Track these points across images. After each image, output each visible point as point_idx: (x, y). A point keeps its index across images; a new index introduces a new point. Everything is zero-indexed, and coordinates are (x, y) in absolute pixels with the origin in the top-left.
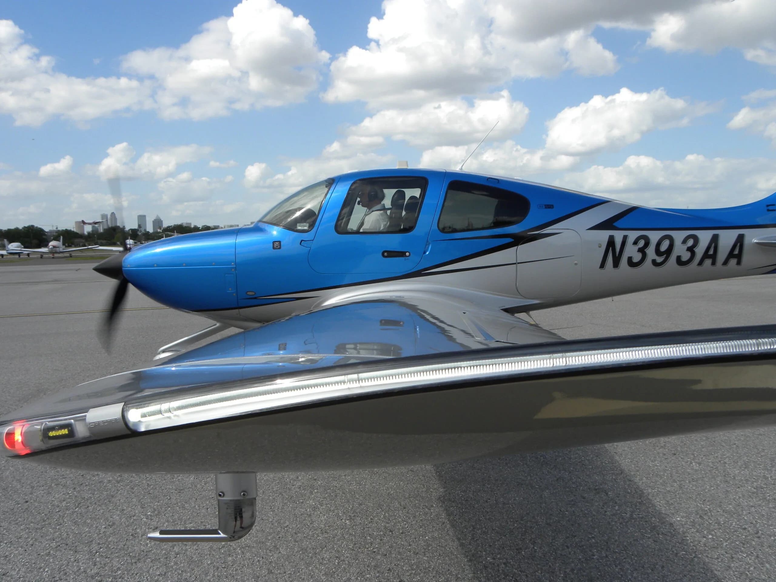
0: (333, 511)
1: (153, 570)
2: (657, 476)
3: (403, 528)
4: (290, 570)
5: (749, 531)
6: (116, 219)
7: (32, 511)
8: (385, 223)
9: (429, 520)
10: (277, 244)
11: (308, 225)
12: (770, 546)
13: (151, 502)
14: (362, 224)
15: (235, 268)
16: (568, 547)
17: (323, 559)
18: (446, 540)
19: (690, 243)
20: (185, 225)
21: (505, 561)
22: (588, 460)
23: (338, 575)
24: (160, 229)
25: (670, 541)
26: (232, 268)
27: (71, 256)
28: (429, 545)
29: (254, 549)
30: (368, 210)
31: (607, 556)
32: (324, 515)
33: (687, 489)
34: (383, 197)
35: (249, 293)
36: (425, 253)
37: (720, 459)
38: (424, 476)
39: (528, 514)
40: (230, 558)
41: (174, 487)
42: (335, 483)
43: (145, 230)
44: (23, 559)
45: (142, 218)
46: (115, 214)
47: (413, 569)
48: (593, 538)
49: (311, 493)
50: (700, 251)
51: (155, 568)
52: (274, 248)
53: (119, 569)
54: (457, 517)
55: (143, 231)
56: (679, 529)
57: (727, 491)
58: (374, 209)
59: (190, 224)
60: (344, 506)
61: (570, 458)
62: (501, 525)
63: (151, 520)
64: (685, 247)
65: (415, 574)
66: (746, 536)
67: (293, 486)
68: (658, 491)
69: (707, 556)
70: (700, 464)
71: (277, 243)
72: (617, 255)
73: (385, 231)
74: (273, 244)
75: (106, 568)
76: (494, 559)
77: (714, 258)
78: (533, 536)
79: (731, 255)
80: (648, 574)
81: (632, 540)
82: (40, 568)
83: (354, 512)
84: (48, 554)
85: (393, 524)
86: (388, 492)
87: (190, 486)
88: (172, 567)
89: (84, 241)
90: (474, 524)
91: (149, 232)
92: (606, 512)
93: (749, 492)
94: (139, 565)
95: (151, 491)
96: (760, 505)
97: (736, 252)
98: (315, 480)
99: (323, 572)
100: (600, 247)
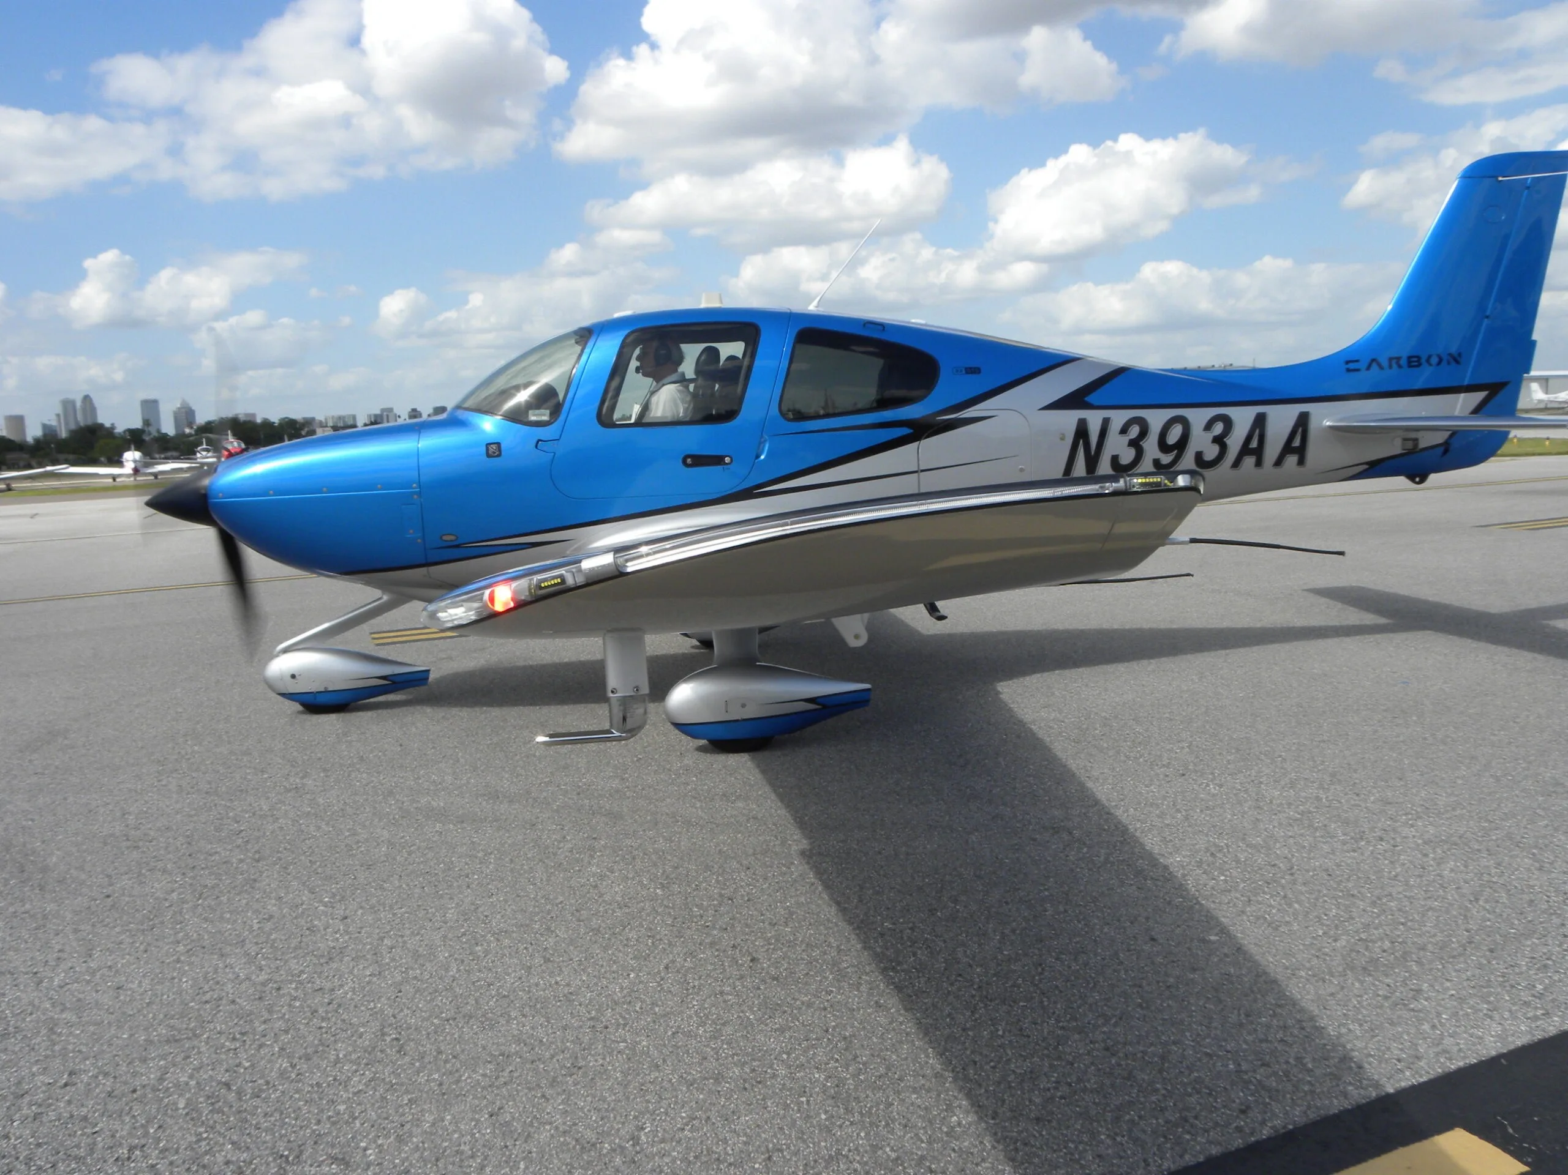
0: (633, 879)
1: (358, 970)
2: (1152, 805)
3: (748, 894)
4: (578, 956)
5: (1279, 868)
6: (93, 409)
7: (123, 909)
8: (686, 405)
9: (788, 882)
10: (494, 449)
11: (548, 412)
12: (1305, 884)
13: (324, 885)
14: (646, 408)
15: (420, 494)
16: (1007, 903)
17: (627, 940)
18: (818, 906)
19: (1218, 428)
20: (242, 418)
21: (911, 925)
22: (1043, 789)
23: (655, 958)
24: (192, 428)
25: (1163, 887)
26: (415, 493)
27: (9, 489)
28: (791, 914)
29: (514, 935)
30: (655, 383)
31: (1066, 911)
32: (619, 885)
33: (1196, 820)
34: (680, 359)
35: (445, 538)
36: (758, 457)
37: (1253, 778)
38: (774, 824)
39: (945, 866)
40: (479, 948)
41: (357, 862)
42: (628, 842)
43: (159, 431)
44: (139, 969)
45: (150, 407)
46: (91, 400)
47: (770, 944)
48: (1045, 889)
49: (592, 857)
50: (1235, 442)
51: (361, 967)
52: (488, 455)
53: (302, 972)
54: (834, 875)
55: (155, 434)
56: (1178, 871)
57: (1257, 819)
58: (665, 381)
59: (254, 415)
60: (649, 871)
61: (1015, 788)
62: (903, 882)
63: (333, 908)
64: (1210, 436)
65: (773, 949)
66: (1274, 874)
67: (560, 849)
68: (1151, 825)
69: (1213, 902)
70: (1221, 786)
71: (494, 447)
72: (1093, 453)
73: (687, 419)
74: (487, 450)
75: (282, 972)
76: (894, 924)
77: (1258, 454)
78: (954, 893)
79: (1288, 449)
80: (1125, 928)
81: (1104, 889)
82: (173, 978)
83: (667, 877)
84: (178, 961)
85: (732, 890)
86: (718, 848)
87: (383, 859)
88: (388, 964)
89: (25, 456)
90: (860, 882)
91: (166, 434)
92: (1067, 856)
93: (1291, 819)
94: (334, 965)
95: (320, 870)
96: (1302, 835)
97: (1297, 443)
98: (595, 838)
99: (631, 956)
100: (1062, 439)
